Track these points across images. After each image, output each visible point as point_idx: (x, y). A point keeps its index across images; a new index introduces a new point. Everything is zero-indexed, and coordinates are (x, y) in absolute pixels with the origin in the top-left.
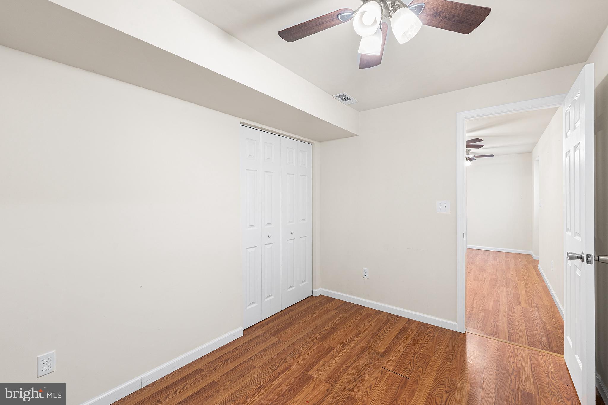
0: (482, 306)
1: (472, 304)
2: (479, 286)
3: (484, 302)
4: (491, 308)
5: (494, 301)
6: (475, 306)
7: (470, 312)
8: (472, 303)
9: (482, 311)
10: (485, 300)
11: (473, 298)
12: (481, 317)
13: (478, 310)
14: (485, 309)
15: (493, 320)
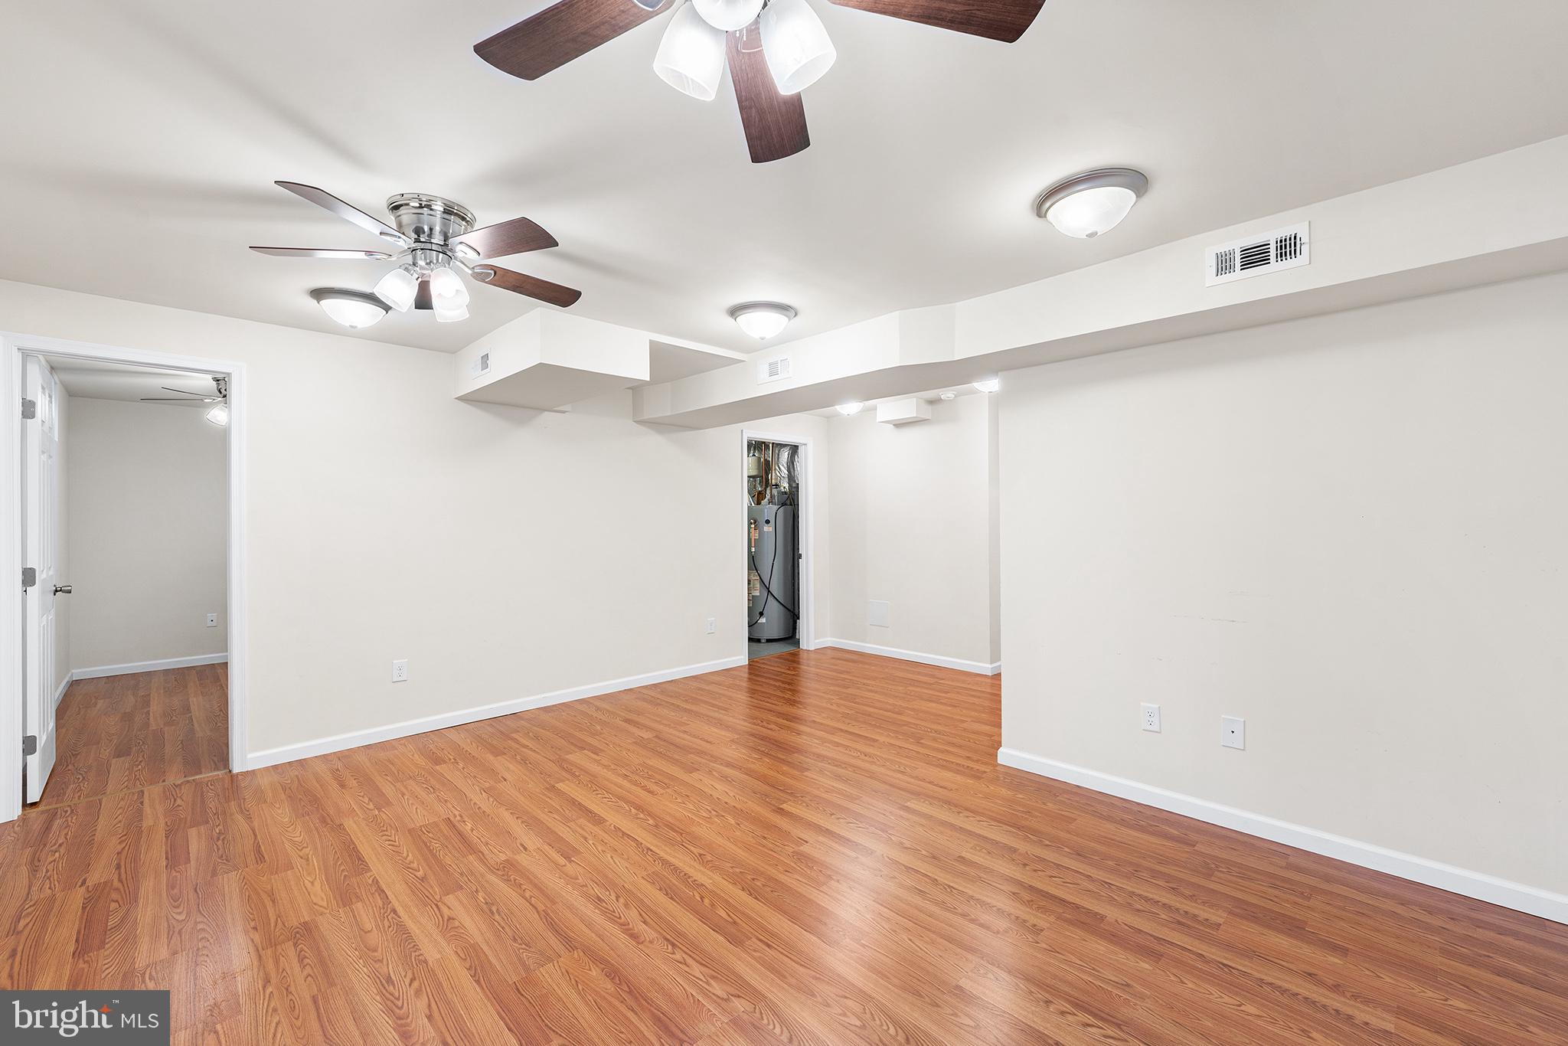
0: (220, 827)
1: (249, 818)
2: (264, 896)
3: (218, 839)
4: (193, 833)
5: (188, 861)
6: (239, 817)
7: (242, 801)
8: (252, 822)
9: (215, 814)
10: (218, 849)
11: (255, 835)
12: (211, 802)
13: (225, 812)
14: (207, 822)
15: (181, 808)
